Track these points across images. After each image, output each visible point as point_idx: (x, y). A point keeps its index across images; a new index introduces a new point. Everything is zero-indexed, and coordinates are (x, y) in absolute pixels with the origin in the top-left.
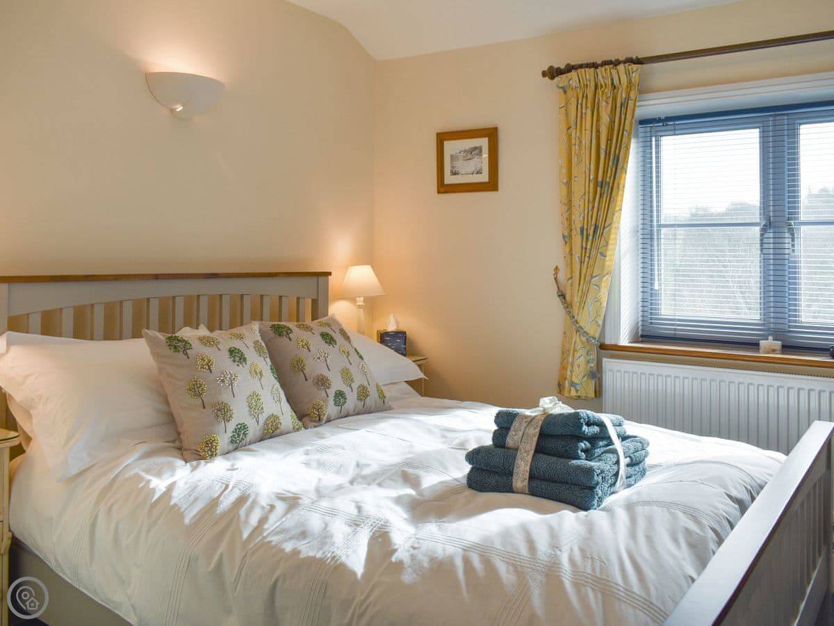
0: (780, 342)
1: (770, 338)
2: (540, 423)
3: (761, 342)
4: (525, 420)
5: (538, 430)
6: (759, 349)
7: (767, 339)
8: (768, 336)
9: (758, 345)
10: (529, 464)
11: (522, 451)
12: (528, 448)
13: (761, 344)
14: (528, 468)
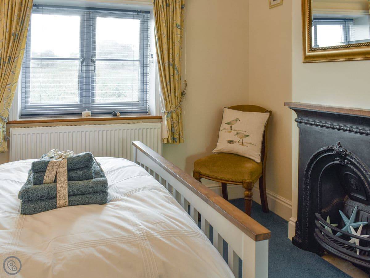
0: (91, 112)
1: (87, 110)
2: (66, 164)
3: (83, 112)
4: (55, 165)
5: (66, 168)
6: (82, 116)
7: (85, 111)
8: (85, 109)
9: (81, 114)
10: (67, 189)
11: (59, 183)
12: (62, 179)
13: (83, 114)
14: (67, 191)
